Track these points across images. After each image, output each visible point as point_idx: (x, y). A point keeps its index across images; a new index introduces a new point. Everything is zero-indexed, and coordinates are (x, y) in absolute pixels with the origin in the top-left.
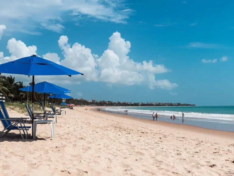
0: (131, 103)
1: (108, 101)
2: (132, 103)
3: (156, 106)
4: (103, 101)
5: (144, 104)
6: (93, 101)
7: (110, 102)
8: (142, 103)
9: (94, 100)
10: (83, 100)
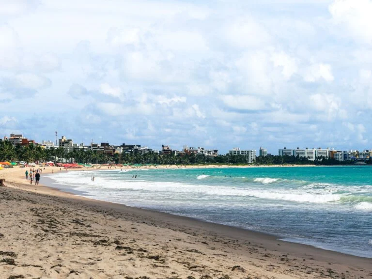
0: (216, 151)
1: (124, 146)
2: (219, 153)
3: (316, 162)
4: (103, 144)
5: (269, 155)
6: (62, 143)
7: (131, 147)
8: (261, 151)
9: (65, 139)
10: (20, 141)
